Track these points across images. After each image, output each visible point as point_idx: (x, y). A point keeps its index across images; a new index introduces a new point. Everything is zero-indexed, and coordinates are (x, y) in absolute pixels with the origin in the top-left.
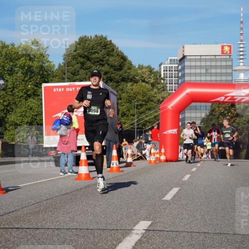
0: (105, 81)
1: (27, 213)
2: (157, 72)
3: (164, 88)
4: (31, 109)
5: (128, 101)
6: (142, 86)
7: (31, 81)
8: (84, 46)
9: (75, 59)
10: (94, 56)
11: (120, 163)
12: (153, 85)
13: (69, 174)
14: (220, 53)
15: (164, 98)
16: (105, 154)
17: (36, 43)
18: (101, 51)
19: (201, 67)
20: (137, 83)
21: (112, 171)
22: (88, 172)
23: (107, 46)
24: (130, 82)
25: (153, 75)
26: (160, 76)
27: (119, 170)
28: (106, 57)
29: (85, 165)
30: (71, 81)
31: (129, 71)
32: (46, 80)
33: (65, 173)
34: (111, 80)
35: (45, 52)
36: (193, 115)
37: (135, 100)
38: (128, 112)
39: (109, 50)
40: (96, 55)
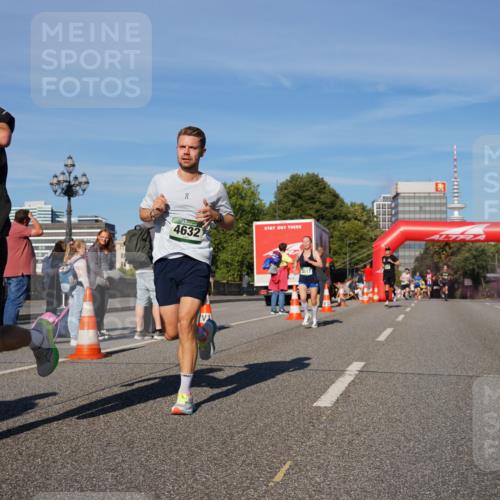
0: (316, 219)
2: (370, 210)
3: (377, 226)
4: (242, 247)
5: (340, 239)
6: (354, 225)
7: (242, 220)
8: (295, 184)
9: (286, 197)
11: (332, 302)
12: (366, 223)
13: (280, 313)
14: (434, 190)
15: (377, 236)
17: (247, 181)
18: (312, 189)
19: (415, 205)
20: (349, 220)
21: (324, 310)
22: (299, 312)
23: (319, 184)
24: (342, 220)
25: (365, 213)
26: (373, 213)
27: (331, 309)
28: (317, 195)
29: (296, 305)
30: (281, 220)
31: (341, 209)
32: (257, 218)
33: (276, 312)
34: (323, 218)
35: (256, 190)
36: (407, 254)
37: (348, 238)
38: (340, 250)
39: (321, 187)
40: (307, 193)
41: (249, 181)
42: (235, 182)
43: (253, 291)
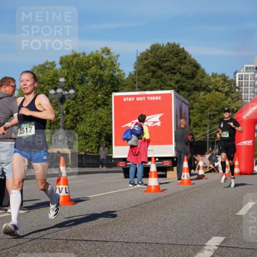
0: (176, 90)
1: (96, 226)
2: (232, 80)
3: (239, 98)
4: (100, 119)
5: (200, 111)
6: (215, 96)
7: (101, 91)
8: (155, 55)
9: (146, 68)
10: (166, 64)
11: (191, 175)
12: (227, 94)
13: (138, 186)
15: (238, 108)
16: (175, 166)
18: (173, 59)
20: (210, 92)
21: (182, 183)
22: (157, 184)
23: (180, 54)
24: (203, 91)
25: (227, 84)
26: (235, 84)
27: (190, 182)
28: (177, 65)
29: (155, 177)
30: (141, 91)
31: (201, 80)
32: (117, 89)
33: (134, 184)
34: (183, 89)
35: (116, 60)
37: (208, 110)
38: (200, 122)
39: (182, 57)
40: (168, 64)
41: (108, 51)
42: (94, 51)
43: (111, 163)
